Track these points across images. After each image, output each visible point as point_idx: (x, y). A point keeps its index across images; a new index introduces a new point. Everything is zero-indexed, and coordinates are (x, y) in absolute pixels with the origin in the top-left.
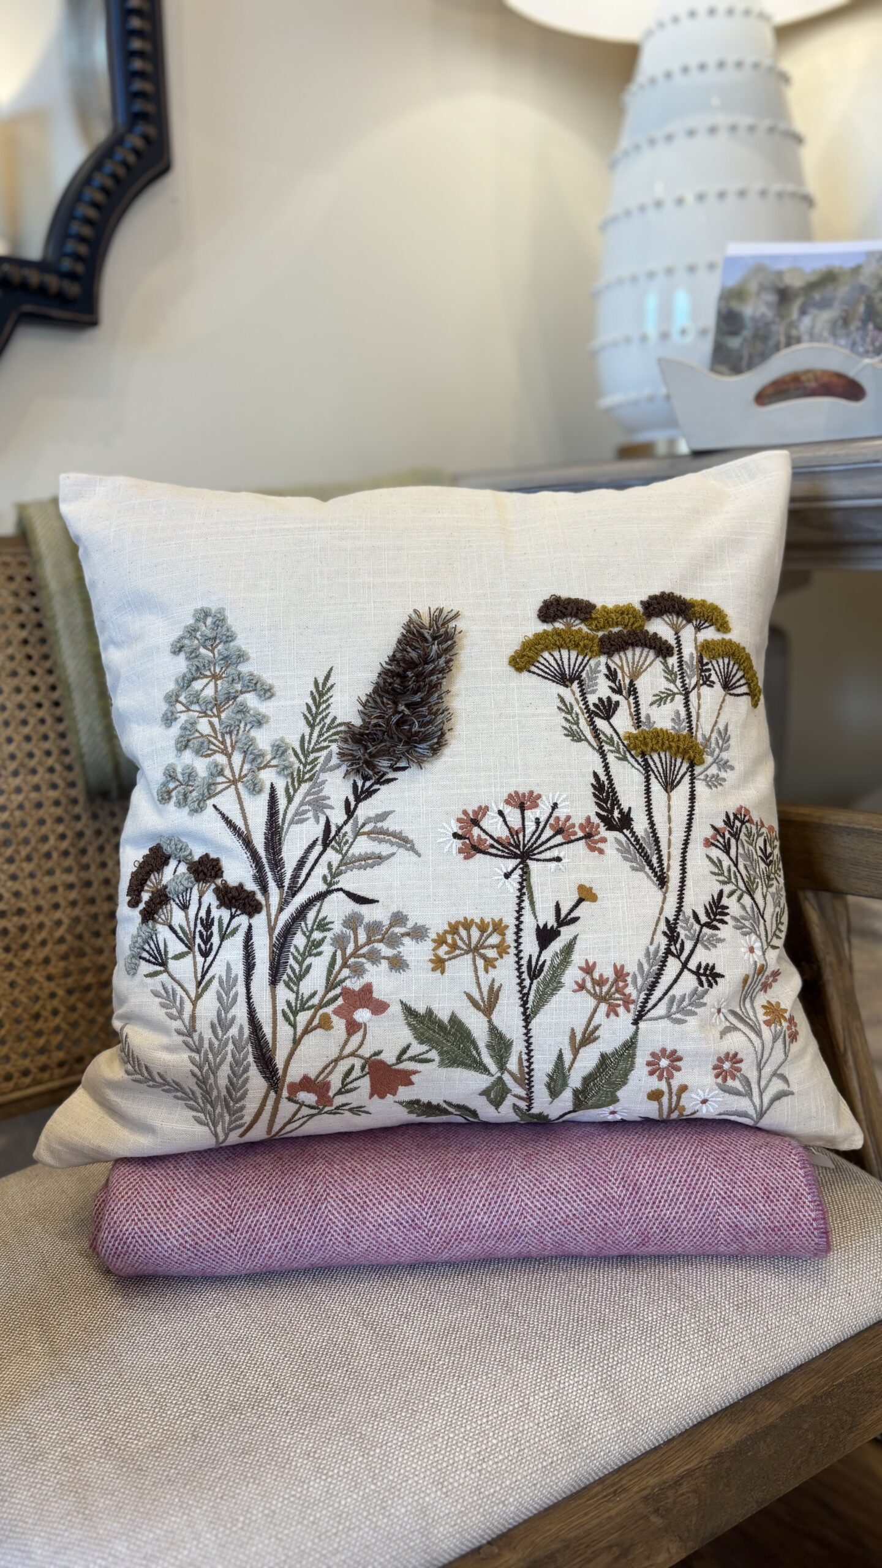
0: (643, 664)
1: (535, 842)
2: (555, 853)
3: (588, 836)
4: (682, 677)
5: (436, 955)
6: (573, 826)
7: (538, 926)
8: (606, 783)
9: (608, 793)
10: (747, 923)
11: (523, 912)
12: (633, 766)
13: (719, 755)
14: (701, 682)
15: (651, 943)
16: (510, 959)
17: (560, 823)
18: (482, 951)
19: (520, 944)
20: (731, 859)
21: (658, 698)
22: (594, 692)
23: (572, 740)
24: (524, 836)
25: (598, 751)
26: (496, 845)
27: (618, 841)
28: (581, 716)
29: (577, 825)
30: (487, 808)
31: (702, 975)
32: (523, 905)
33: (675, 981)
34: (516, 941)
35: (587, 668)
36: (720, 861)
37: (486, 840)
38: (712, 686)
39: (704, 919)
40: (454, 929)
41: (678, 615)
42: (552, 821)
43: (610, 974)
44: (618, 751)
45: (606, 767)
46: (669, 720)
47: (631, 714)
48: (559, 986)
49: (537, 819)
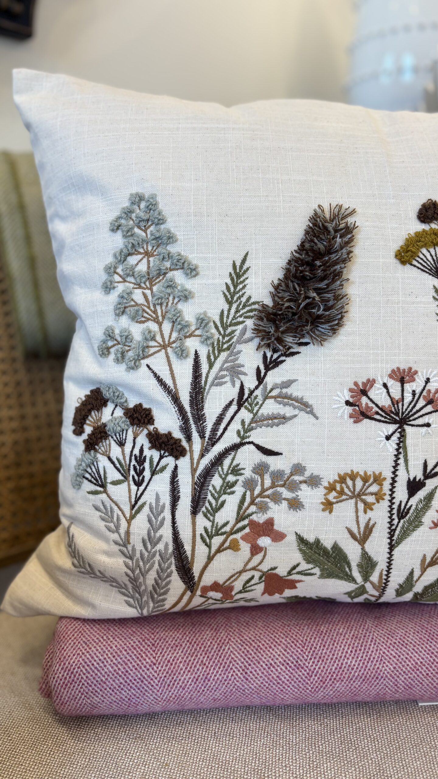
1: (411, 411)
2: (426, 419)
5: (327, 499)
7: (409, 478)
11: (399, 467)
16: (385, 503)
17: (431, 395)
18: (363, 497)
19: (393, 492)
24: (403, 405)
26: (380, 412)
30: (374, 381)
32: (399, 462)
34: (391, 490)
37: (372, 408)
40: (342, 479)
42: (425, 393)
48: (420, 524)
49: (414, 391)
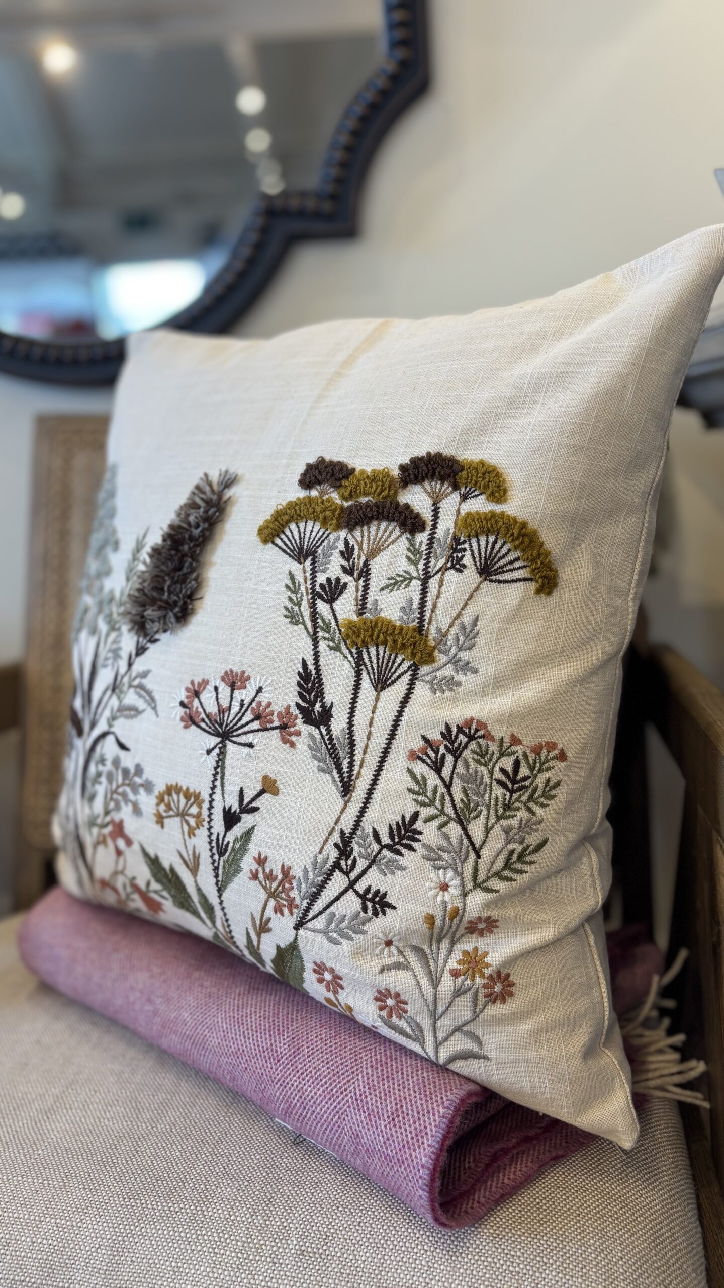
0: (386, 541)
1: (236, 724)
2: (249, 738)
3: (283, 727)
4: (427, 559)
5: (158, 810)
6: (272, 713)
7: (225, 807)
8: (313, 672)
9: (314, 684)
10: (446, 856)
11: (216, 791)
12: (346, 657)
13: (456, 655)
14: (449, 565)
15: (320, 852)
16: (205, 832)
17: (262, 708)
18: (187, 818)
19: (211, 820)
20: (442, 779)
21: (392, 581)
22: (324, 571)
23: (291, 622)
24: (229, 715)
25: (311, 637)
26: (206, 720)
27: (311, 736)
28: (305, 598)
29: (276, 713)
30: (208, 682)
31: (369, 899)
32: (216, 783)
33: (337, 899)
34: (209, 816)
35: (325, 543)
36: (424, 779)
37: (200, 714)
38: (461, 571)
39: (386, 840)
40: (169, 791)
41: (443, 480)
42: (254, 705)
43: (277, 872)
44: (333, 640)
45: (316, 655)
46: (398, 608)
47: (356, 599)
48: (239, 869)
49: (242, 701)
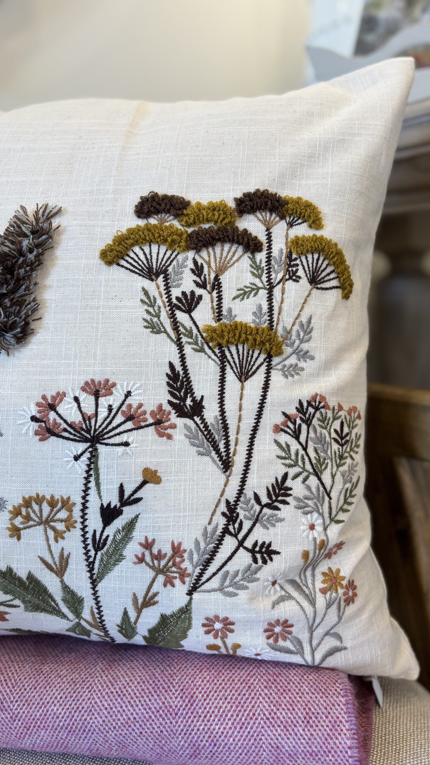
0: (231, 259)
1: (106, 428)
2: (124, 438)
3: (158, 423)
4: (269, 272)
5: (12, 524)
6: (145, 413)
7: (102, 505)
8: (181, 373)
9: (182, 382)
10: (310, 503)
11: (90, 492)
12: (210, 357)
13: (299, 347)
14: (287, 277)
15: (210, 523)
16: (77, 532)
17: (132, 410)
18: (52, 524)
19: (85, 520)
20: (300, 443)
21: (242, 292)
22: (178, 286)
23: (152, 332)
24: (96, 422)
25: (175, 343)
26: (69, 429)
27: (186, 427)
28: (162, 309)
29: (148, 412)
30: (64, 394)
31: (257, 552)
32: (89, 485)
33: (230, 558)
34: (82, 517)
35: (175, 263)
36: (288, 446)
37: (60, 424)
38: (298, 281)
39: (265, 500)
40: (27, 503)
41: (271, 211)
42: (124, 408)
43: (167, 550)
44: (196, 343)
45: (183, 358)
46: (250, 313)
47: (212, 308)
48: (120, 558)
49: (110, 406)
